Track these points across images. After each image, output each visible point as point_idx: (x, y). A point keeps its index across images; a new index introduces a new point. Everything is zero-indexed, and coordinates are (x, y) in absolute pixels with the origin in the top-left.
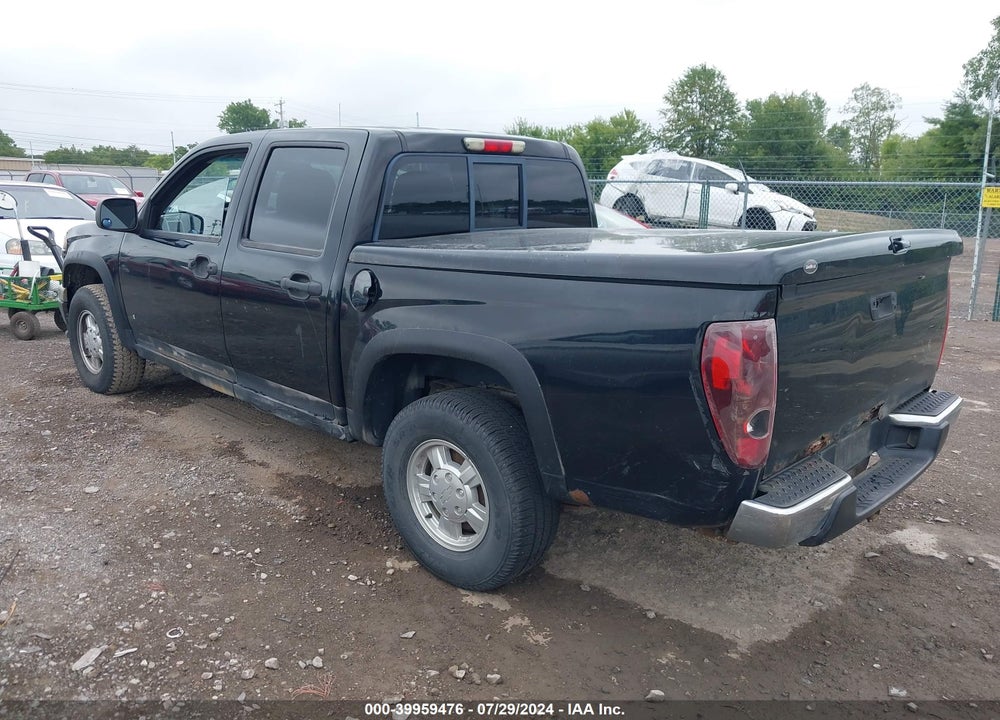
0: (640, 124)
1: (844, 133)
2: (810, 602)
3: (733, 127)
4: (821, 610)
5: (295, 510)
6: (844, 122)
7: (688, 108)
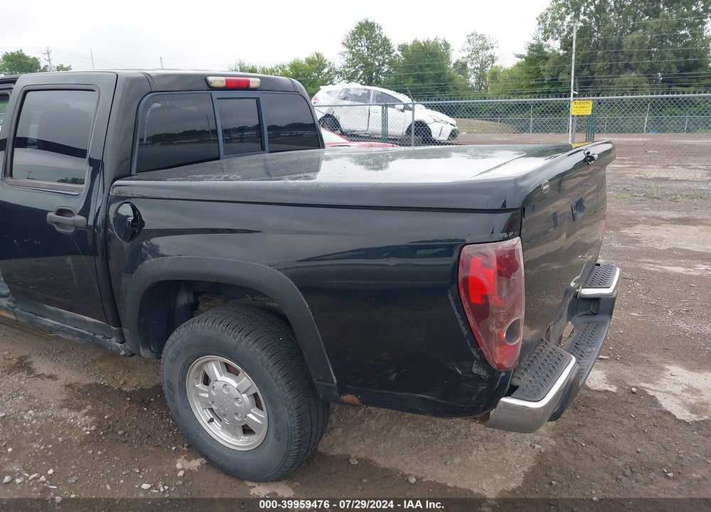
0: (327, 63)
1: (464, 66)
2: (531, 446)
3: (391, 63)
4: (541, 452)
5: (85, 421)
6: (463, 58)
7: (359, 50)
